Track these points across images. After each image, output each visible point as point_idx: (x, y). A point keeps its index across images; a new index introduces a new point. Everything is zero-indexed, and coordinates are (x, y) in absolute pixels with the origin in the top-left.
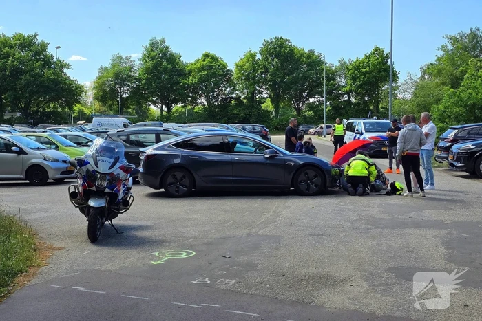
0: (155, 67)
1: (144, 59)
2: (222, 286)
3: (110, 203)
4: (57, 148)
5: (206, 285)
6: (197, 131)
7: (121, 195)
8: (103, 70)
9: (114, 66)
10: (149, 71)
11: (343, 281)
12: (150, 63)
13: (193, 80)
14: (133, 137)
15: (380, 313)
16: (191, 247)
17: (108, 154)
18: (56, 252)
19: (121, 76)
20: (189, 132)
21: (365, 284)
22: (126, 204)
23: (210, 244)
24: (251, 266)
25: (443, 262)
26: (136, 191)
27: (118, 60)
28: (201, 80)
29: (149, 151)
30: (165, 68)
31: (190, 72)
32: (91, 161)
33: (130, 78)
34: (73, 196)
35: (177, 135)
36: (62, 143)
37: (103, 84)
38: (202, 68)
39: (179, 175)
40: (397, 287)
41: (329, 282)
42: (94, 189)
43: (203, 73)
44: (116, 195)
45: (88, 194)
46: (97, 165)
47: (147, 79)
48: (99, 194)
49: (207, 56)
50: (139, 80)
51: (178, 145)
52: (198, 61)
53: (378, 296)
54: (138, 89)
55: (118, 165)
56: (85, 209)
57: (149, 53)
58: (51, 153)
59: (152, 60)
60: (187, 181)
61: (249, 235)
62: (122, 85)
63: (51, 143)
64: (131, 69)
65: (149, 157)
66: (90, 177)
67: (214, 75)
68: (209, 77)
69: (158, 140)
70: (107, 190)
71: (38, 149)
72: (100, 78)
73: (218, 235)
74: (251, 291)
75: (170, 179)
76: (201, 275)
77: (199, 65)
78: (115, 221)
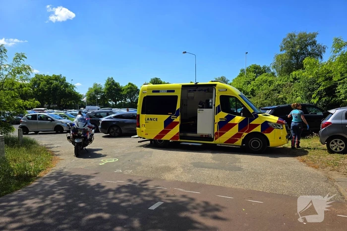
0: (110, 88)
1: (106, 85)
2: (126, 173)
3: (84, 141)
4: (68, 119)
5: (120, 173)
6: (124, 111)
7: (89, 137)
8: (90, 89)
9: (94, 87)
10: (108, 89)
11: (174, 169)
12: (108, 86)
13: (124, 93)
14: (98, 114)
15: (186, 181)
16: (116, 157)
17: (83, 121)
18: (60, 161)
19: (97, 91)
20: (120, 112)
21: (182, 170)
22: (91, 140)
23: (124, 156)
24: (139, 164)
25: (211, 160)
26: (96, 135)
27: (96, 85)
28: (128, 93)
29: (103, 119)
30: (114, 88)
31: (123, 90)
32: (76, 124)
33: (101, 92)
34: (69, 138)
35: (114, 113)
36: (70, 117)
37: (90, 94)
38: (128, 88)
39: (115, 129)
40: (193, 170)
41: (168, 169)
42: (77, 135)
43: (128, 90)
44: (86, 137)
45: (74, 137)
46: (78, 126)
47: (107, 92)
48: (79, 137)
49: (130, 84)
50: (104, 92)
51: (115, 117)
52: (126, 86)
53: (186, 174)
54: (104, 96)
55: (87, 125)
56: (73, 143)
57: (107, 82)
58: (64, 121)
59: (109, 85)
60: (118, 131)
61: (140, 151)
62: (97, 94)
63: (65, 117)
64: (101, 88)
65: (104, 122)
66: (76, 130)
67: (132, 91)
68: (131, 92)
69: (108, 115)
70: (82, 135)
71: (60, 119)
72: (89, 92)
73: (128, 152)
74: (138, 175)
75: (112, 130)
76: (119, 169)
77: (127, 87)
78: (87, 147)
